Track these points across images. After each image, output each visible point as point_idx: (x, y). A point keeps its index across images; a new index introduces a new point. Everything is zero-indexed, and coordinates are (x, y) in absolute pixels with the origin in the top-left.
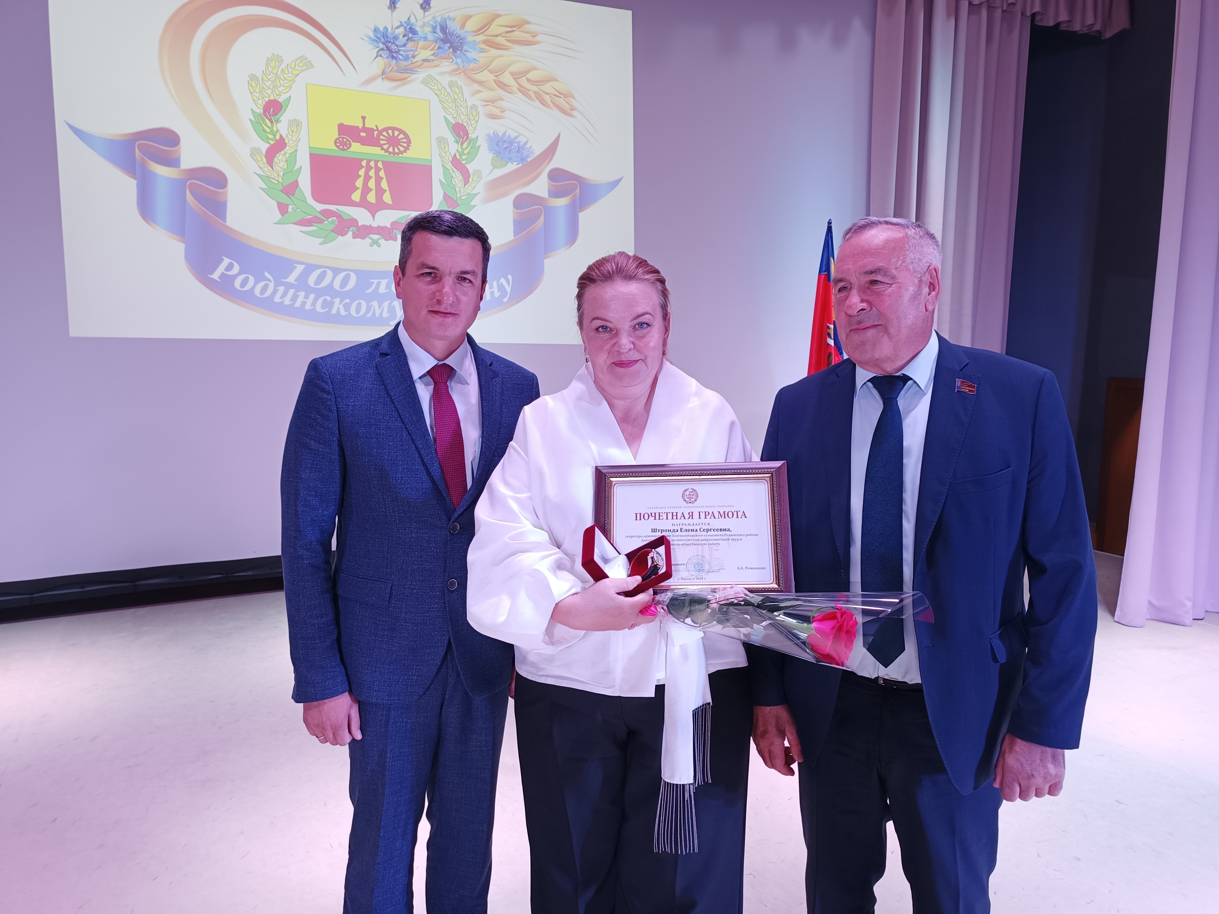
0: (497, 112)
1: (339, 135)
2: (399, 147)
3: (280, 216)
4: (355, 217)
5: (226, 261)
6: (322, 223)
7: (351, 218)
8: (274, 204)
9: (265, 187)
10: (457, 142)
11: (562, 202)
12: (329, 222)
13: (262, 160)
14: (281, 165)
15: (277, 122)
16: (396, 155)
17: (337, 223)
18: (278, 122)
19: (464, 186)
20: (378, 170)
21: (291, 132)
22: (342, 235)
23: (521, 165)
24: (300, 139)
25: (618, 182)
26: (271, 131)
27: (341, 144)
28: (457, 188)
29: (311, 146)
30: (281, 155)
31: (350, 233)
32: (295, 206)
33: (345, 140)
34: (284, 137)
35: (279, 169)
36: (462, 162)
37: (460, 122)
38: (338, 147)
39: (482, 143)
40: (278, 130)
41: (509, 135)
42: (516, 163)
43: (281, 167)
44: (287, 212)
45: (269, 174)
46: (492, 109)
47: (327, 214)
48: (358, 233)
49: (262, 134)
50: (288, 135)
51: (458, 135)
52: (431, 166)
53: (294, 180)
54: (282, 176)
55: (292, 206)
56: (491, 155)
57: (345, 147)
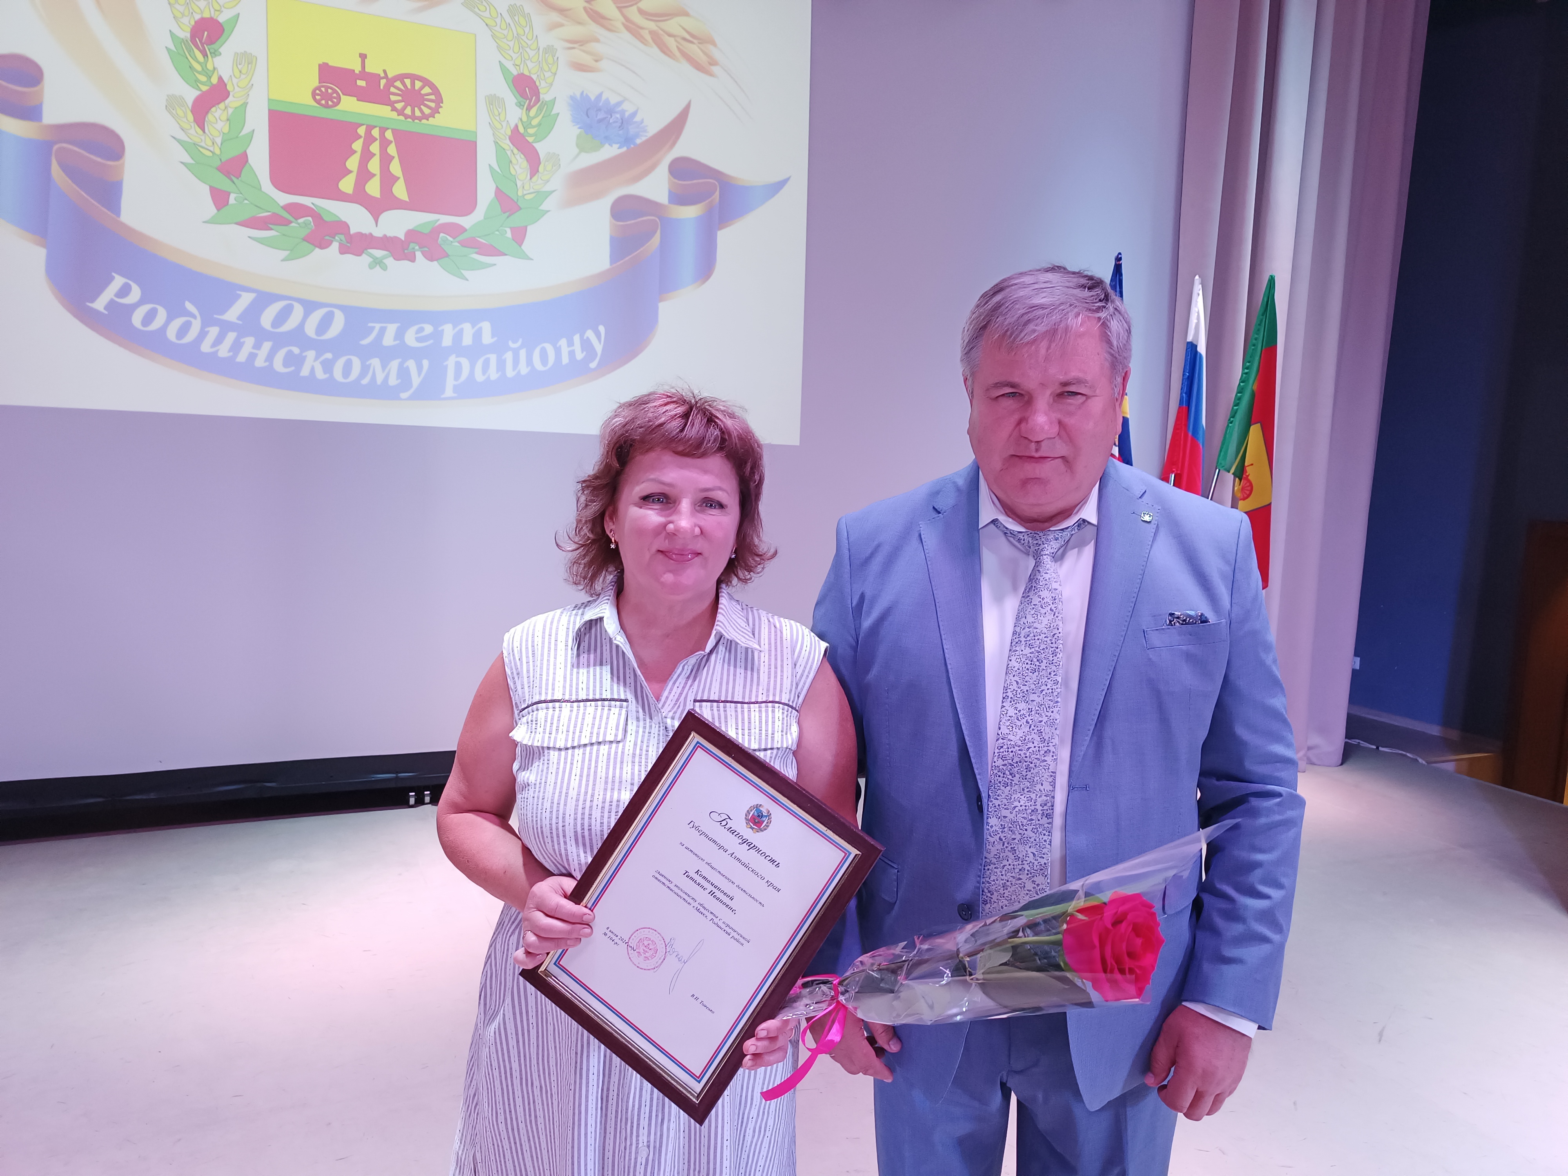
0: (587, 59)
1: (319, 83)
2: (422, 107)
3: (214, 210)
4: (344, 220)
5: (118, 281)
6: (286, 225)
7: (338, 220)
8: (207, 189)
9: (188, 160)
10: (520, 105)
11: (690, 213)
12: (299, 224)
13: (186, 116)
14: (219, 125)
15: (213, 55)
16: (416, 121)
17: (314, 227)
18: (216, 56)
19: (531, 179)
20: (385, 144)
21: (237, 73)
22: (322, 247)
23: (625, 149)
24: (252, 85)
25: (782, 184)
26: (203, 69)
27: (323, 96)
28: (517, 180)
29: (270, 98)
30: (218, 109)
31: (335, 246)
32: (241, 195)
33: (330, 91)
34: (226, 80)
35: (215, 133)
36: (527, 138)
37: (526, 73)
38: (318, 102)
39: (563, 110)
40: (214, 69)
41: (607, 100)
42: (618, 145)
43: (220, 130)
44: (227, 203)
45: (197, 140)
46: (579, 55)
47: (296, 211)
48: (349, 245)
49: (188, 75)
50: (233, 76)
51: (523, 94)
52: (476, 143)
53: (241, 151)
54: (219, 145)
55: (235, 195)
56: (576, 131)
57: (330, 103)
